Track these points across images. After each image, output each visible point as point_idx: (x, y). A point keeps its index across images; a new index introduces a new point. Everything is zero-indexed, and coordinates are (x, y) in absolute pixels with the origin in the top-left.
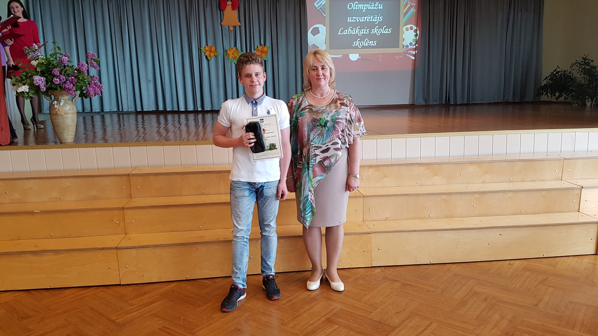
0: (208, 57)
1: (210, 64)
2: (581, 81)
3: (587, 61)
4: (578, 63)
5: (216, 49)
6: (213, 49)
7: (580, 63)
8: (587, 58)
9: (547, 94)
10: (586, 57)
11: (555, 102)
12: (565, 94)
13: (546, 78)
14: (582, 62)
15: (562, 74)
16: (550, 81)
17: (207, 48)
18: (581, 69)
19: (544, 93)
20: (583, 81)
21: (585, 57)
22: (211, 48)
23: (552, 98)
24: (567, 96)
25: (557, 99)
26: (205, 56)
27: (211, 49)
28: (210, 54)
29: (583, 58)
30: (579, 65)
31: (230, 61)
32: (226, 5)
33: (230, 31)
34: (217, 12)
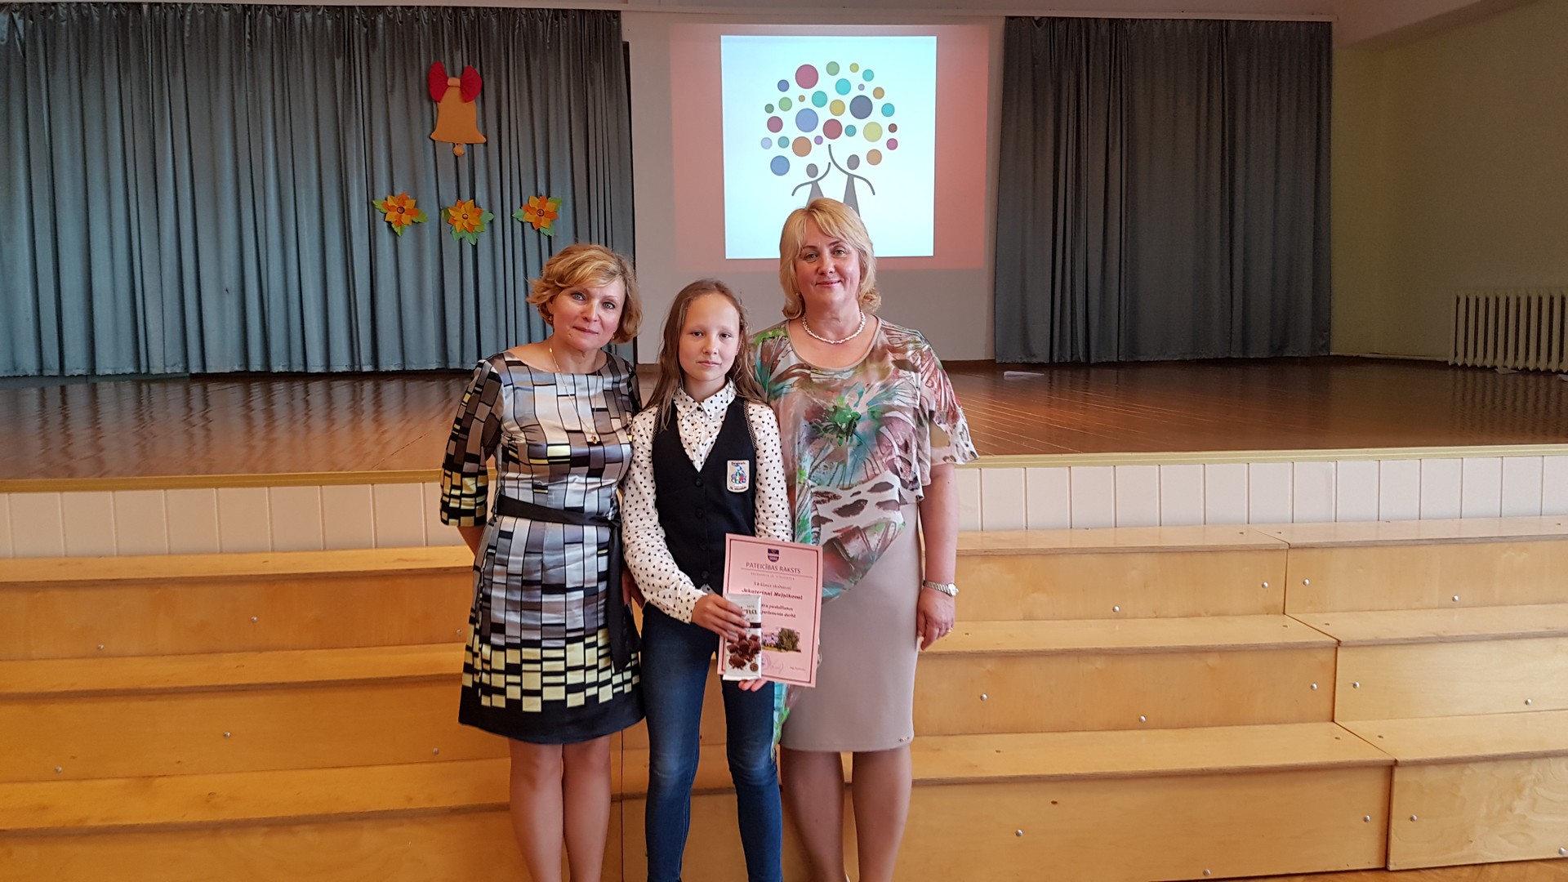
0: (393, 226)
1: (399, 244)
5: (416, 205)
6: (409, 204)
17: (391, 203)
22: (403, 200)
26: (386, 224)
27: (404, 204)
28: (401, 217)
31: (456, 237)
32: (445, 87)
33: (456, 157)
34: (422, 105)
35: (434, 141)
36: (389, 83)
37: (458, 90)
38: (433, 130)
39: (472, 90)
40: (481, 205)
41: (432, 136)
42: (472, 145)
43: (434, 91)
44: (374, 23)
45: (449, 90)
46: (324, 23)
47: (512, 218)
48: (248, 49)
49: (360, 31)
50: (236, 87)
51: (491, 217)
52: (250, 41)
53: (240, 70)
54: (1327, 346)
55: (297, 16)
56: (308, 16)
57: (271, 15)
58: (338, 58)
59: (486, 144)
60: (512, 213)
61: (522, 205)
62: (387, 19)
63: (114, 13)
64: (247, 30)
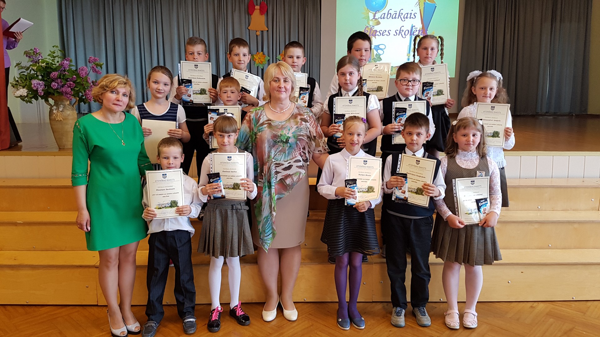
31: (256, 66)
32: (254, 9)
33: (257, 36)
34: (245, 16)
35: (249, 30)
36: (234, 8)
37: (259, 11)
38: (249, 26)
39: (264, 10)
40: (265, 54)
41: (249, 28)
42: (263, 31)
43: (250, 11)
45: (255, 10)
47: (276, 58)
50: (179, 10)
51: (269, 58)
53: (181, 2)
54: (586, 110)
59: (268, 31)
60: (276, 57)
61: (280, 54)
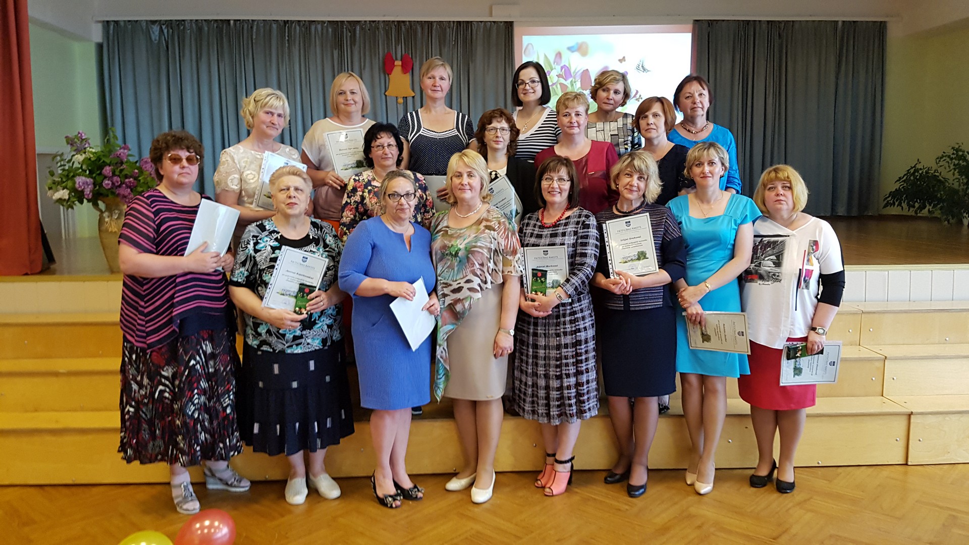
2: (953, 184)
3: (960, 153)
4: (946, 156)
7: (949, 156)
8: (960, 148)
9: (900, 204)
10: (959, 146)
11: (914, 216)
12: (930, 205)
13: (900, 178)
14: (953, 154)
15: (923, 172)
16: (905, 185)
18: (952, 167)
19: (897, 203)
20: (956, 186)
21: (957, 146)
23: (909, 211)
24: (932, 208)
25: (916, 213)
29: (953, 148)
30: (948, 159)
32: (393, 66)
33: (398, 104)
34: (380, 75)
35: (386, 96)
37: (400, 68)
38: (386, 91)
39: (407, 67)
41: (386, 93)
42: (406, 97)
43: (387, 68)
44: (355, 30)
45: (395, 67)
46: (327, 30)
48: (287, 45)
49: (347, 34)
50: (280, 65)
52: (288, 40)
53: (283, 56)
55: (313, 28)
56: (319, 27)
57: (299, 26)
58: (336, 49)
59: (414, 97)
62: (362, 29)
63: (215, 25)
64: (287, 35)
